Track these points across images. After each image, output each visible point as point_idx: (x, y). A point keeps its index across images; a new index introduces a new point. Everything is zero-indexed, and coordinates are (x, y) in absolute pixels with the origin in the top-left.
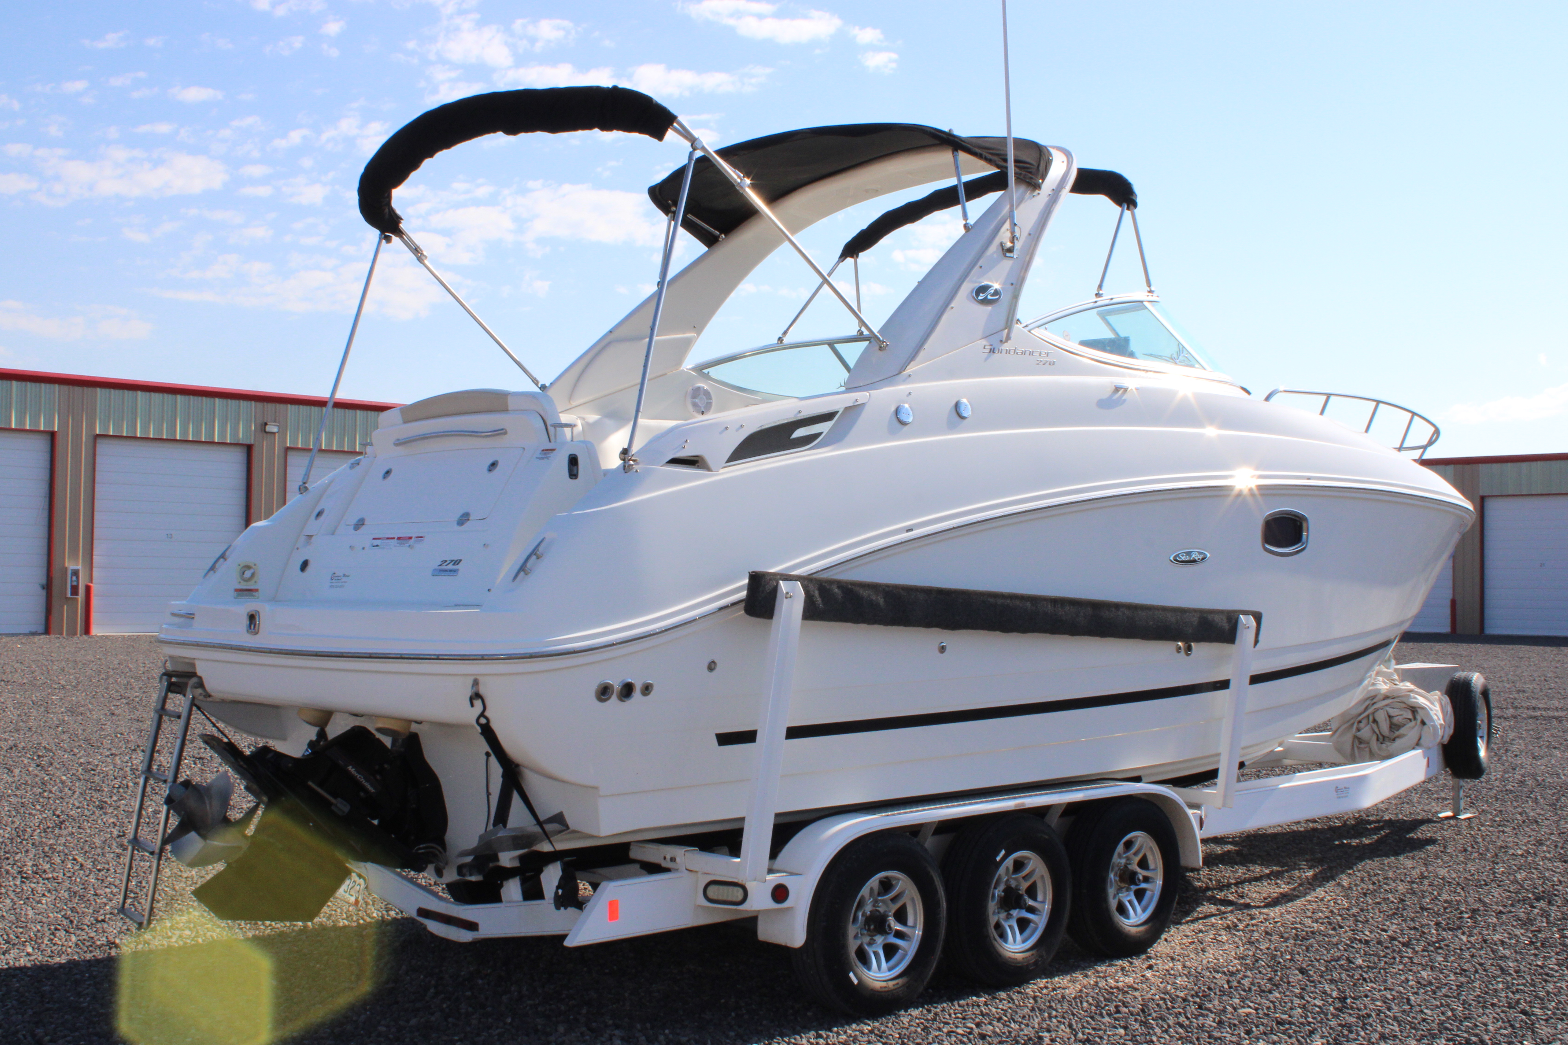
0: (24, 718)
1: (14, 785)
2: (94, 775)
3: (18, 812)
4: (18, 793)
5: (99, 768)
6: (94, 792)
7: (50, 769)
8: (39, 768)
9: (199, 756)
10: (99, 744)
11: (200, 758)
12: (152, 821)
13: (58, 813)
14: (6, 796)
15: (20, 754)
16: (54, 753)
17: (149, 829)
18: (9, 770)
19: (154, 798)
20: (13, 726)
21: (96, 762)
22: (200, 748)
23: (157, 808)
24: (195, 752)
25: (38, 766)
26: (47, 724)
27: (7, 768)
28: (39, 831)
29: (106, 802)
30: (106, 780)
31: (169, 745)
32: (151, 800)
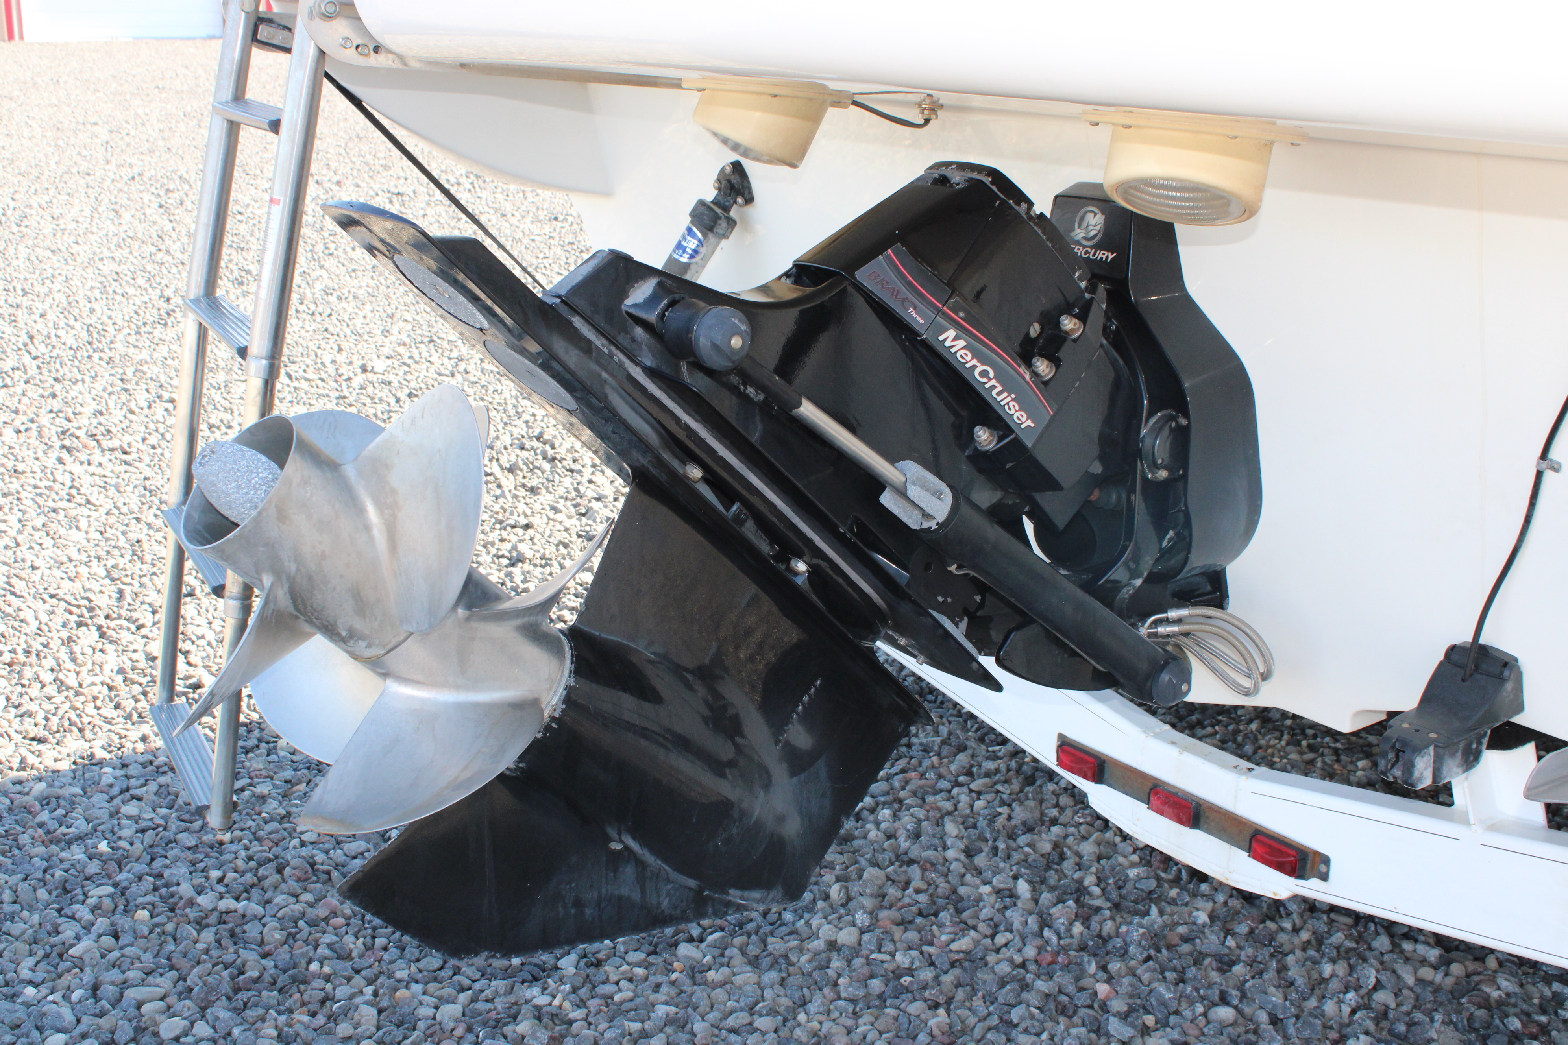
0: (167, 134)
1: (115, 239)
2: (241, 222)
3: (104, 291)
4: (117, 254)
5: (250, 209)
6: (234, 253)
7: (177, 212)
8: (162, 211)
9: (396, 191)
10: (258, 172)
11: (399, 194)
12: (320, 309)
13: (168, 293)
14: (97, 259)
15: (142, 188)
16: (191, 186)
17: (314, 326)
18: (116, 212)
19: (327, 265)
20: (147, 145)
21: (247, 200)
22: (399, 178)
23: (330, 284)
24: (392, 184)
25: (161, 206)
26: (194, 143)
27: (114, 210)
28: (127, 331)
29: (248, 272)
30: (256, 230)
31: (355, 173)
32: (322, 267)
